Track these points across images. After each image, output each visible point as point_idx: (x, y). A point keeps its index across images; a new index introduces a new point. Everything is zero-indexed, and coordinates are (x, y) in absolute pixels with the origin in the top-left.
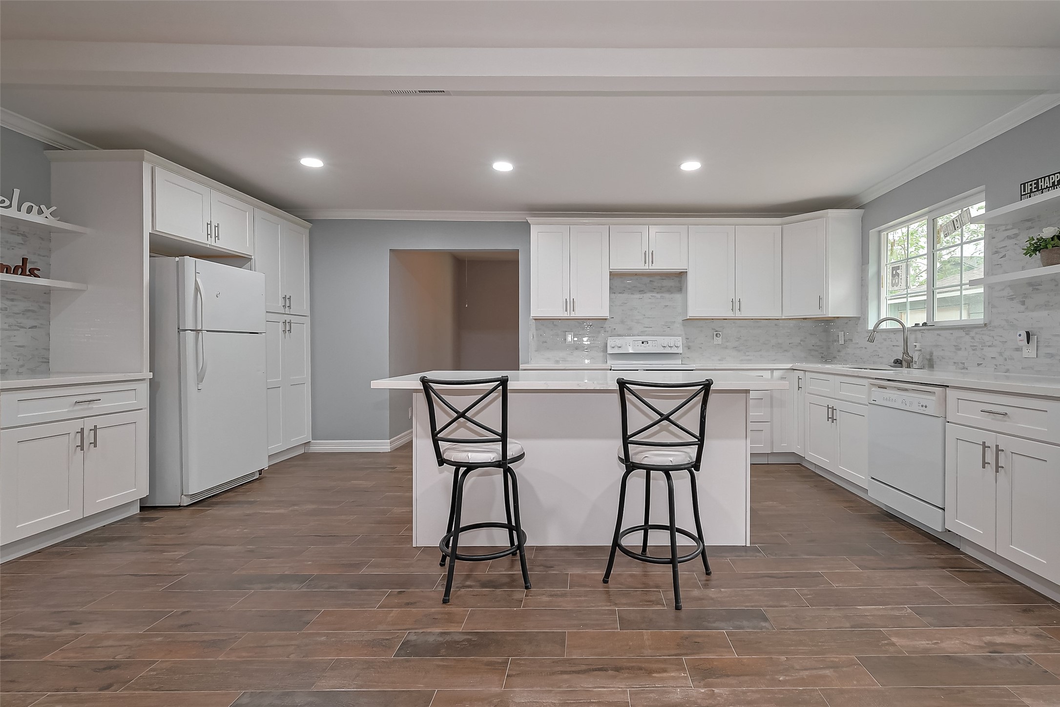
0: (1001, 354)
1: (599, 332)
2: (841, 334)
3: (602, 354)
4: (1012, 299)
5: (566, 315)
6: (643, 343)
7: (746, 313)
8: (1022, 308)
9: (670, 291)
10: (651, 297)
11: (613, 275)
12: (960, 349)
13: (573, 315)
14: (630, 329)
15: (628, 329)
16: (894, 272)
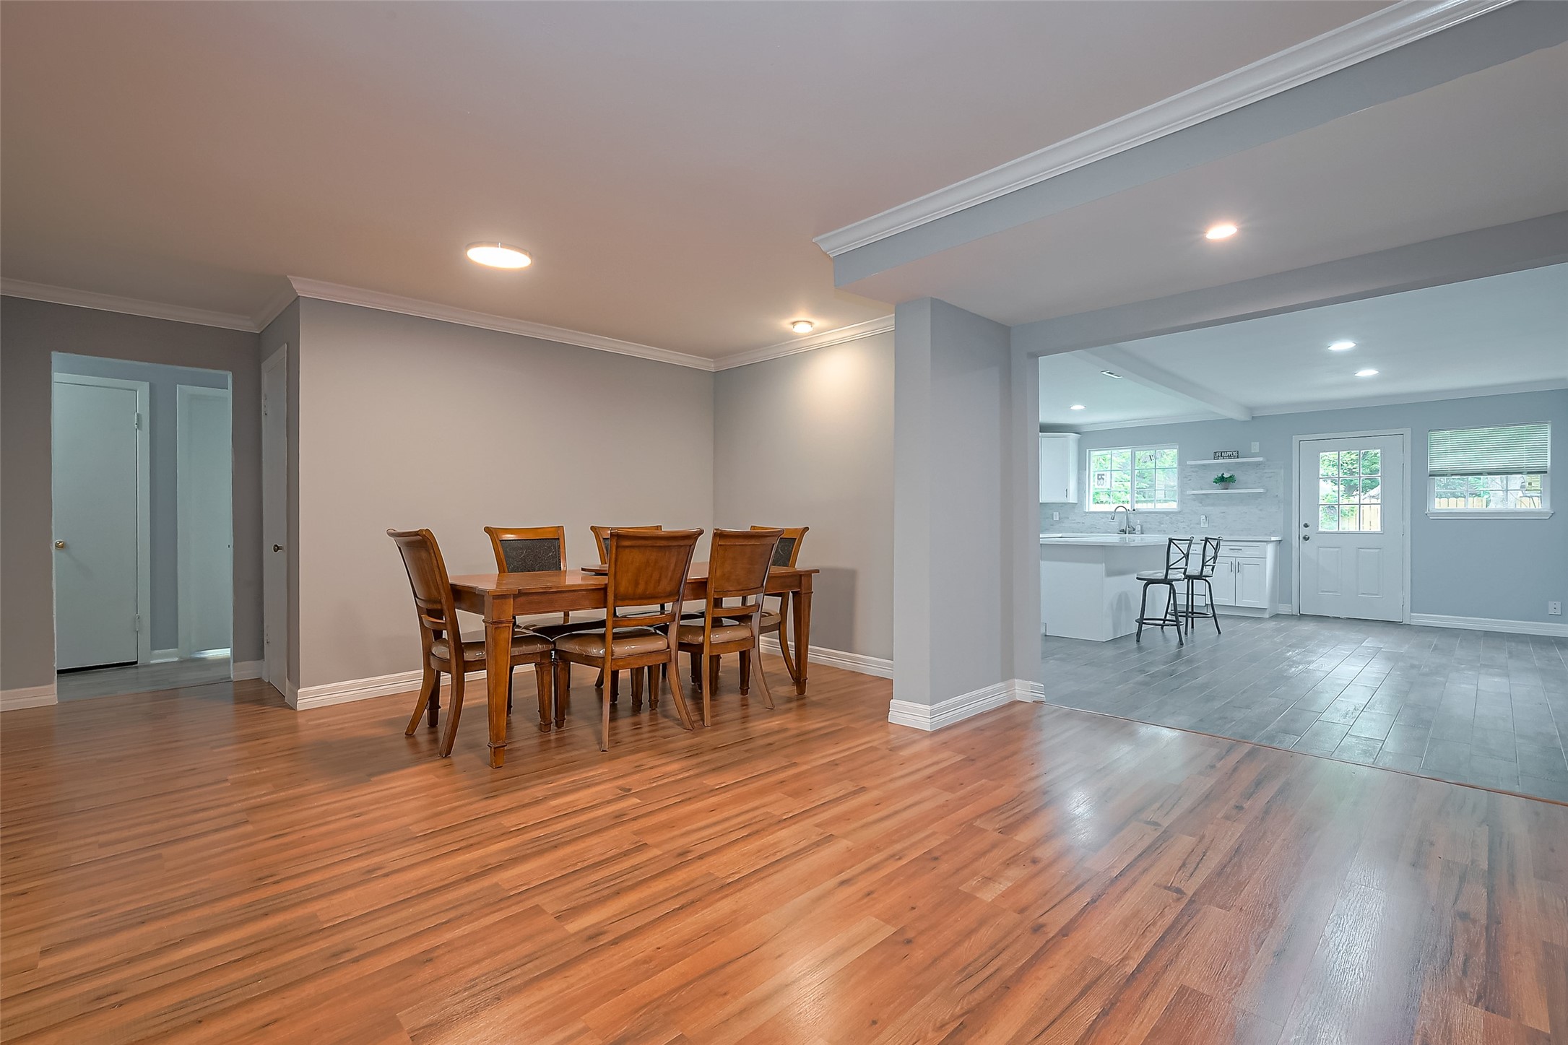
2: (1056, 514)
4: (1195, 502)
8: (1200, 505)
12: (1163, 524)
16: (1100, 477)
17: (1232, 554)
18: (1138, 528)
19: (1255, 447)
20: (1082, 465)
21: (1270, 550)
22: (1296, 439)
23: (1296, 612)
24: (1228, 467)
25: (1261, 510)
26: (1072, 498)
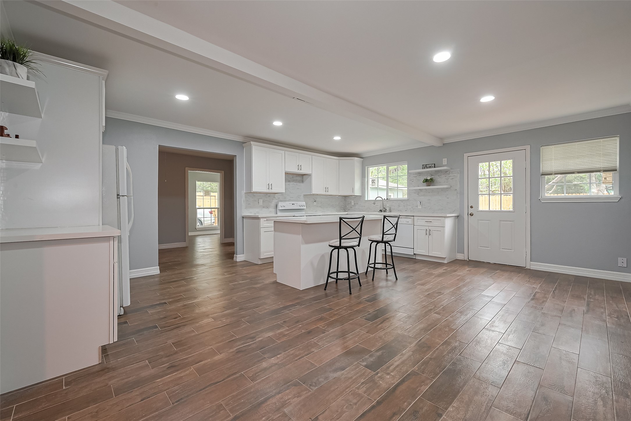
0: (412, 208)
1: (274, 199)
2: (353, 201)
3: (274, 210)
4: (415, 193)
5: (267, 191)
6: (292, 204)
7: (329, 193)
8: (418, 196)
9: (299, 182)
10: (293, 184)
11: (286, 174)
12: (400, 206)
13: (271, 191)
14: (285, 198)
16: (373, 181)
17: (427, 224)
18: (388, 209)
19: (445, 161)
20: (364, 175)
22: (466, 155)
23: (466, 258)
24: (431, 174)
25: (448, 198)
26: (357, 192)
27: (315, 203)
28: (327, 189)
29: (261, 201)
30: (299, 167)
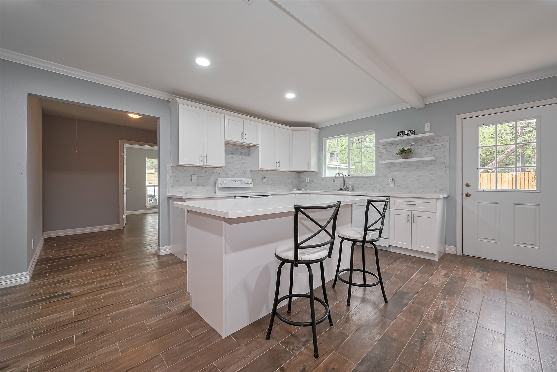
0: (381, 186)
1: (211, 175)
2: (307, 179)
3: (212, 188)
4: (386, 168)
5: (201, 164)
6: (236, 182)
7: (281, 168)
8: (389, 171)
9: (245, 155)
10: (237, 157)
11: (227, 143)
12: (365, 184)
13: (205, 164)
14: (227, 174)
15: (226, 174)
16: (331, 156)
17: (409, 208)
19: (427, 127)
20: (320, 148)
21: (439, 205)
22: (459, 117)
23: (459, 252)
24: (407, 142)
25: (431, 174)
26: (313, 168)
27: (264, 181)
28: (278, 164)
29: (194, 178)
30: (244, 136)
